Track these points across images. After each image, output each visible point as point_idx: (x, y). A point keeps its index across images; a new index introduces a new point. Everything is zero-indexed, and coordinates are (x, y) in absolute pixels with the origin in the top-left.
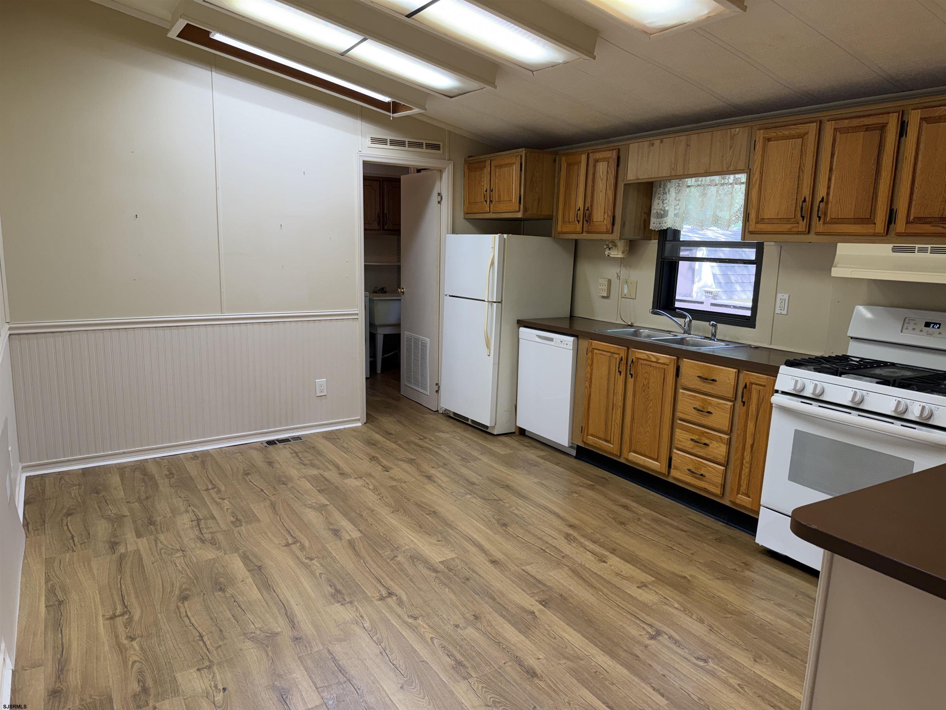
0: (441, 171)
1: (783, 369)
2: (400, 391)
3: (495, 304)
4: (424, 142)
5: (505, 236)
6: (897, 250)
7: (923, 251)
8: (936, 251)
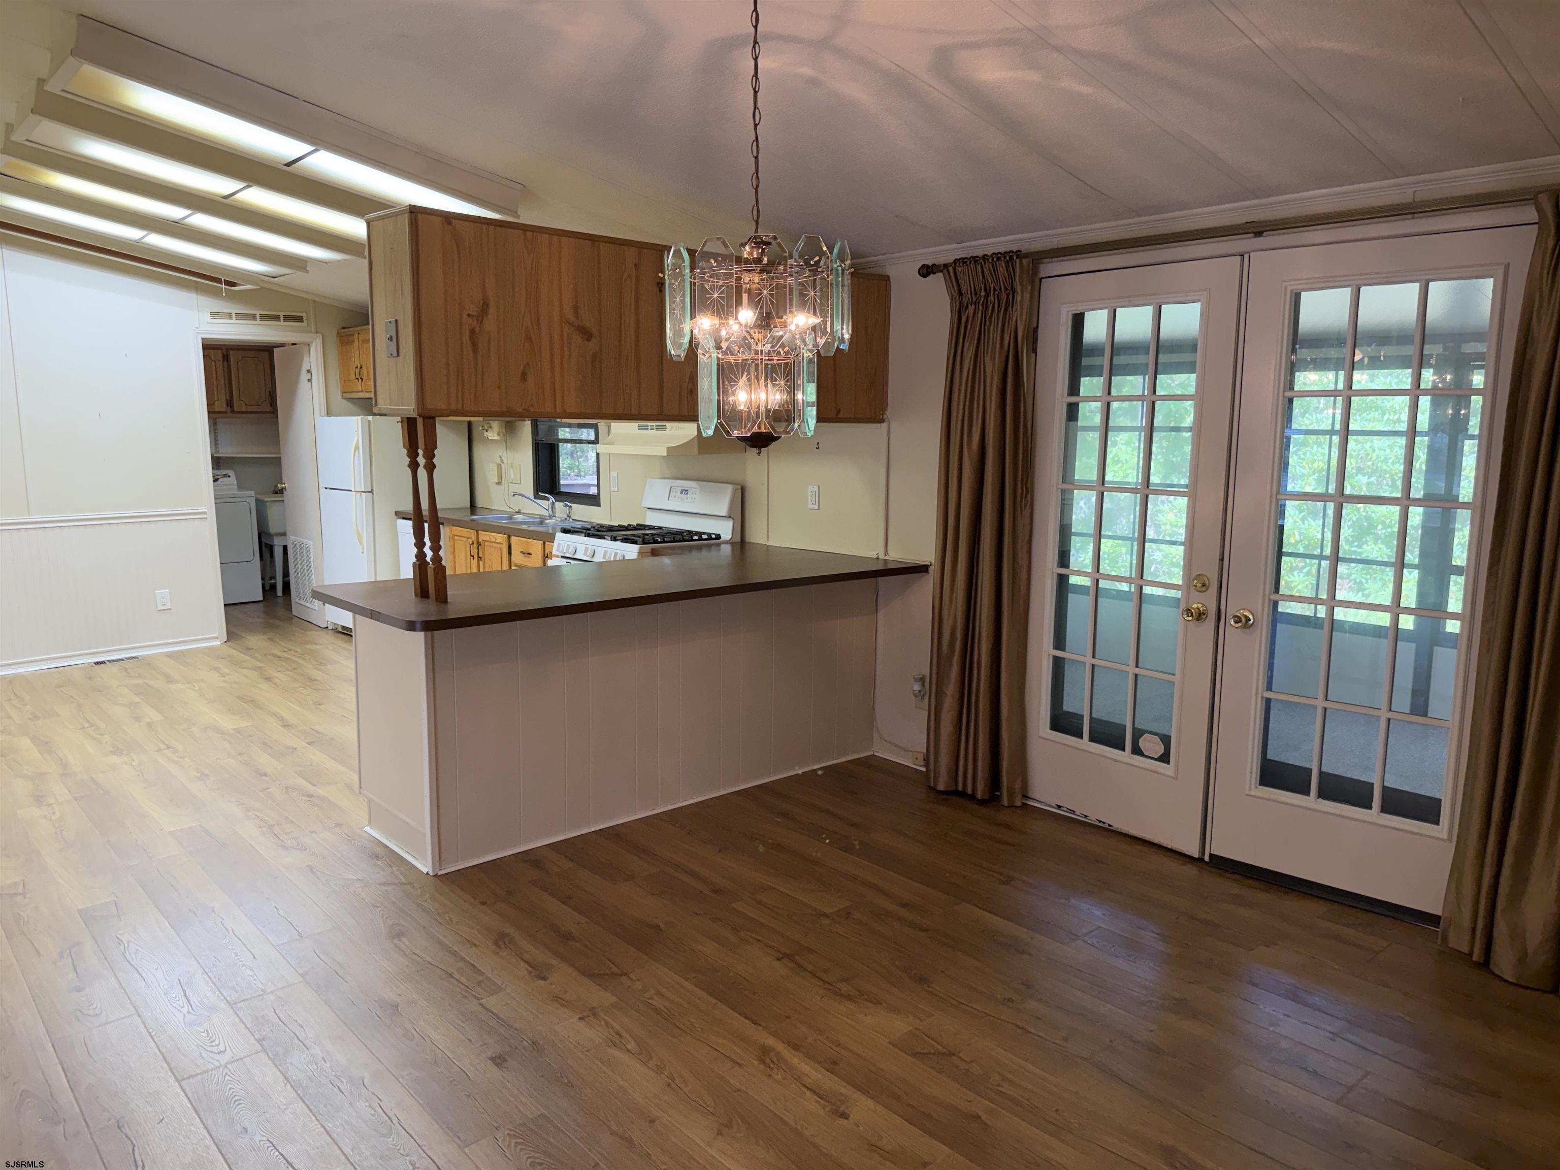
0: (309, 345)
1: (559, 536)
2: (291, 611)
3: (364, 494)
4: (281, 314)
5: (370, 418)
6: (640, 428)
7: (652, 428)
8: (659, 428)
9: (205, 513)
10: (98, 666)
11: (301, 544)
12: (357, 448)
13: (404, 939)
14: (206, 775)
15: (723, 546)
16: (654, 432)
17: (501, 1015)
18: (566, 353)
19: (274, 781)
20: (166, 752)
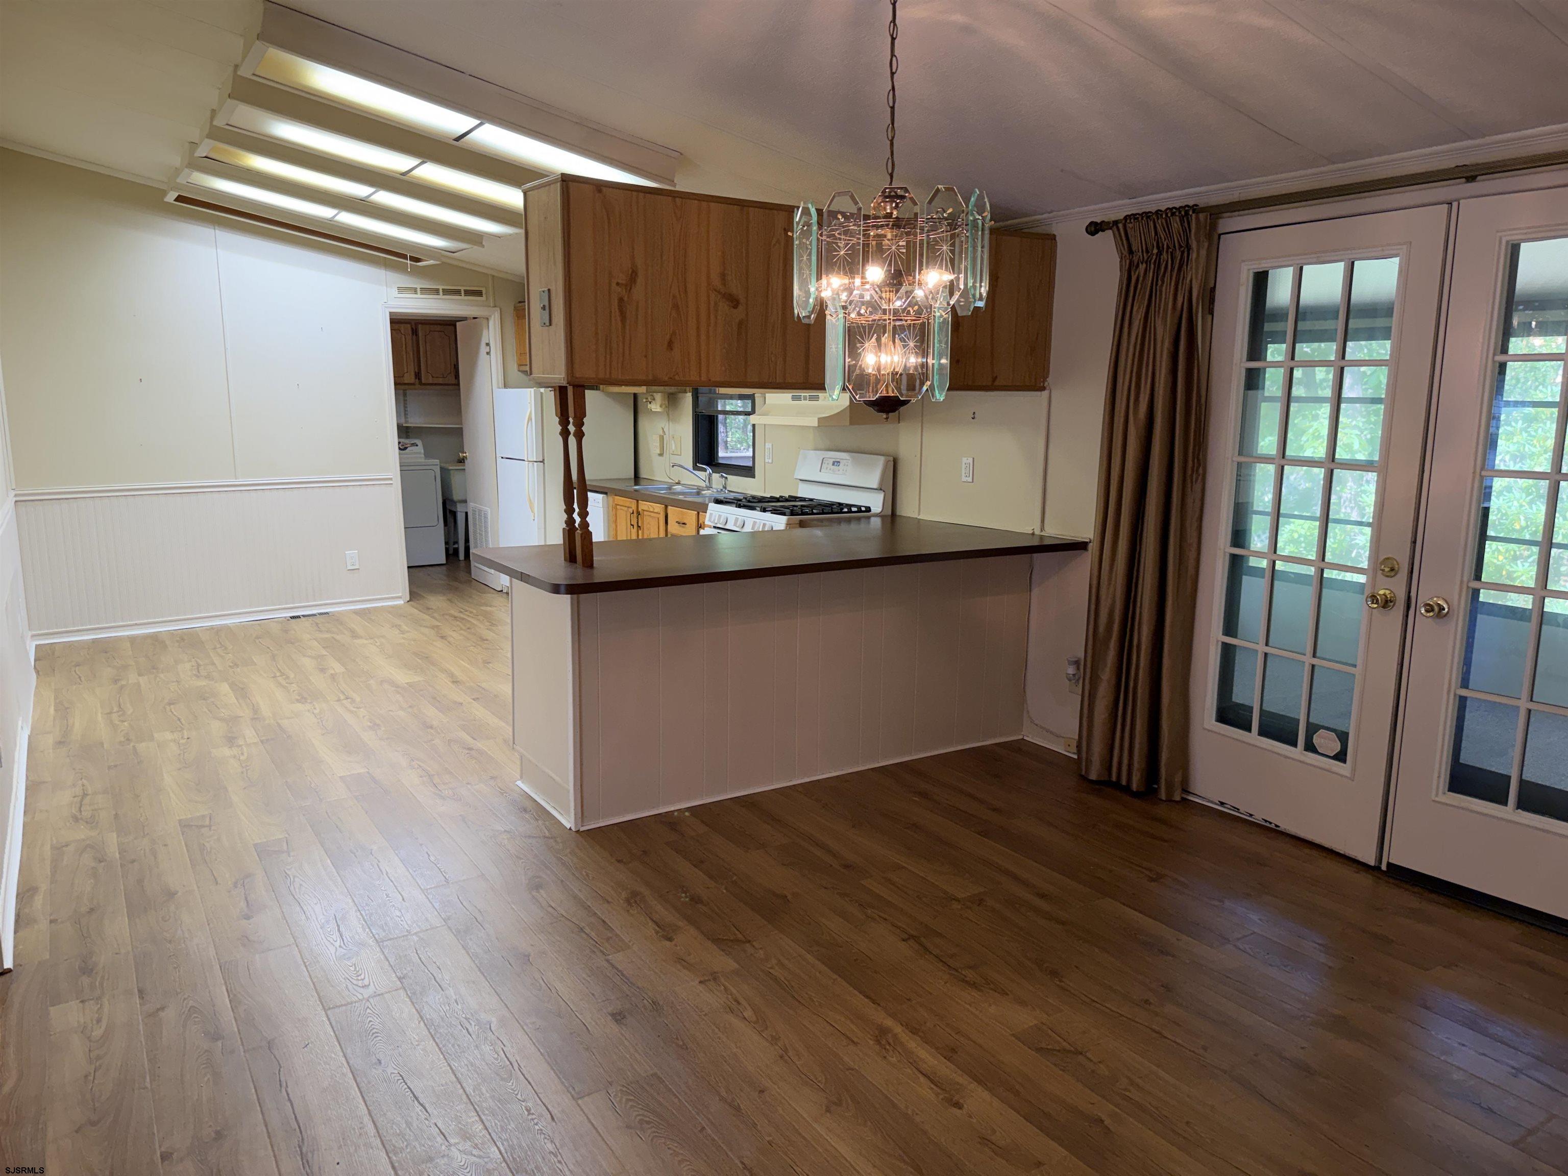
0: (488, 319)
1: (712, 506)
2: (471, 574)
3: (535, 464)
4: (462, 289)
5: (542, 390)
6: (795, 398)
7: (805, 399)
8: (812, 398)
9: (391, 479)
10: (294, 620)
11: (480, 511)
12: (530, 419)
13: (542, 892)
14: (378, 725)
15: (873, 519)
16: (807, 402)
17: (625, 972)
18: (712, 321)
19: (439, 734)
20: (345, 702)
